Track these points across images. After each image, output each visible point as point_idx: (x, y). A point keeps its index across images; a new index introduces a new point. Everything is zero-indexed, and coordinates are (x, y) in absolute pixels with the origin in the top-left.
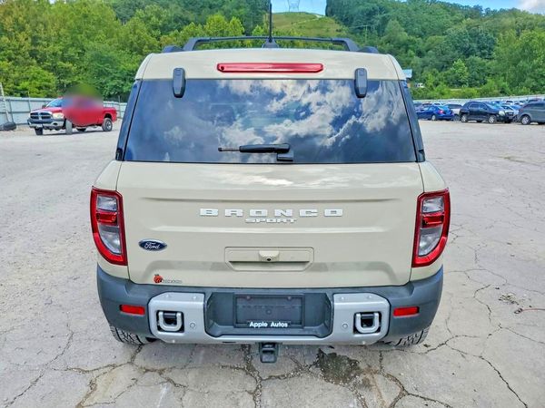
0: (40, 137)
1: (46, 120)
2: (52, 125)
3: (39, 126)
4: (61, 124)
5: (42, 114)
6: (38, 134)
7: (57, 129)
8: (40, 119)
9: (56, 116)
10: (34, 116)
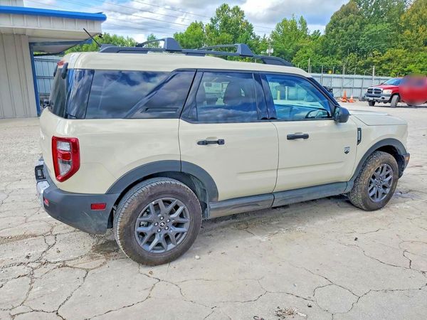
0: (372, 107)
1: (376, 95)
2: (380, 99)
3: (371, 99)
4: (388, 98)
5: (375, 89)
6: (370, 105)
7: (385, 102)
8: (373, 93)
9: (385, 92)
10: (370, 91)
